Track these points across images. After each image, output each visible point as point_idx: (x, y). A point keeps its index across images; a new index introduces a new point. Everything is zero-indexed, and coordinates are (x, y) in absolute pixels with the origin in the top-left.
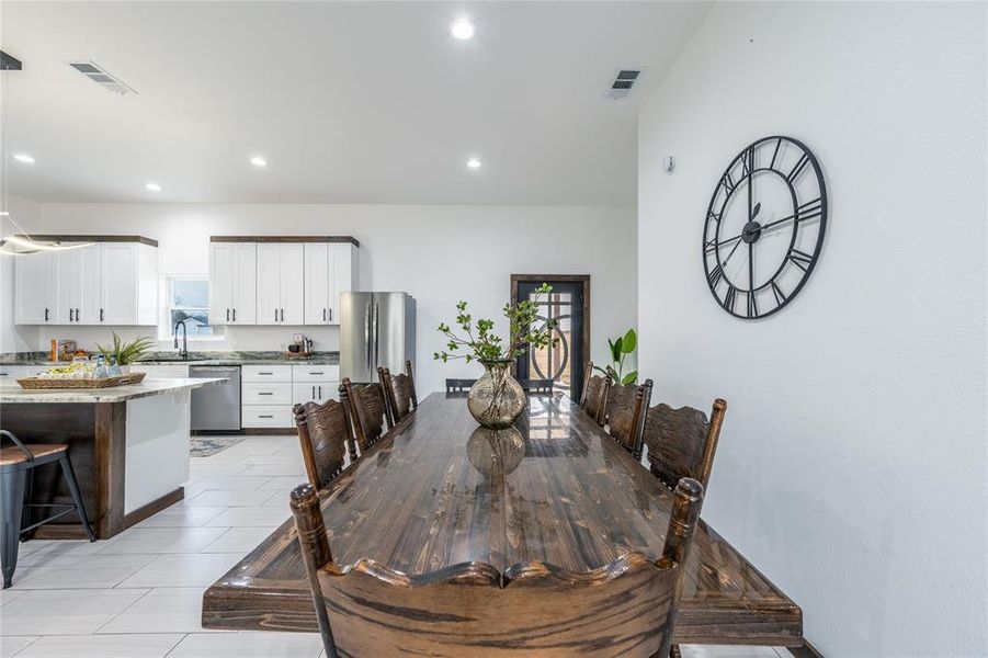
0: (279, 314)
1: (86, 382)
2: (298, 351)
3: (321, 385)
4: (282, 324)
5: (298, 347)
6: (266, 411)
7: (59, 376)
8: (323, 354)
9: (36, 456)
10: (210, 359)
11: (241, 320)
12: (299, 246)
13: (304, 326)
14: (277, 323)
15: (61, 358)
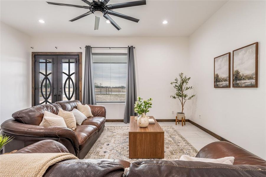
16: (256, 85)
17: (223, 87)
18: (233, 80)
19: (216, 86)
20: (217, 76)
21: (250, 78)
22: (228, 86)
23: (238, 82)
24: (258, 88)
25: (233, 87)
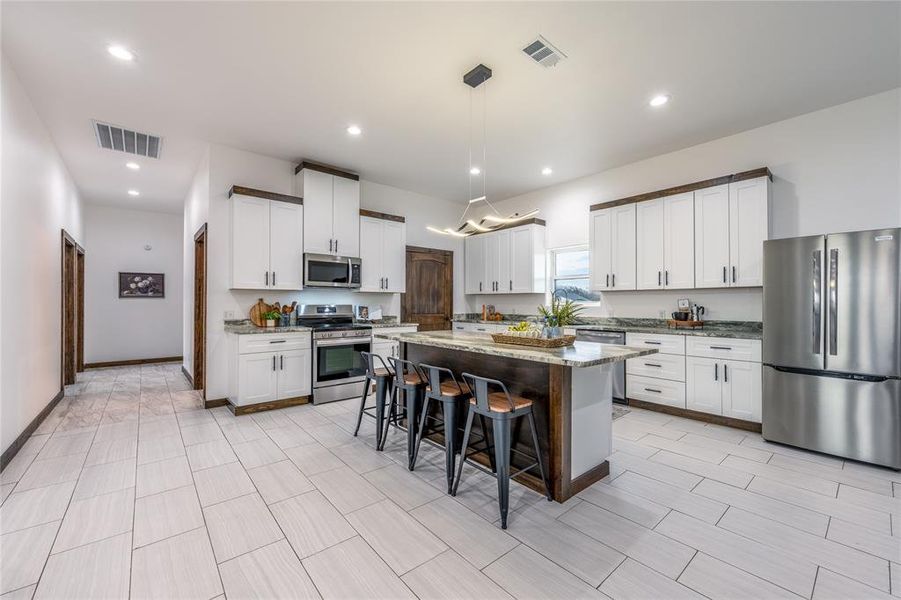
0: (664, 277)
1: (539, 341)
2: (686, 319)
3: (726, 362)
4: (667, 288)
5: (687, 314)
6: (655, 384)
7: (517, 334)
8: (716, 324)
9: (516, 408)
10: (588, 324)
11: (621, 285)
12: (687, 196)
13: (695, 289)
14: (662, 287)
15: (488, 319)
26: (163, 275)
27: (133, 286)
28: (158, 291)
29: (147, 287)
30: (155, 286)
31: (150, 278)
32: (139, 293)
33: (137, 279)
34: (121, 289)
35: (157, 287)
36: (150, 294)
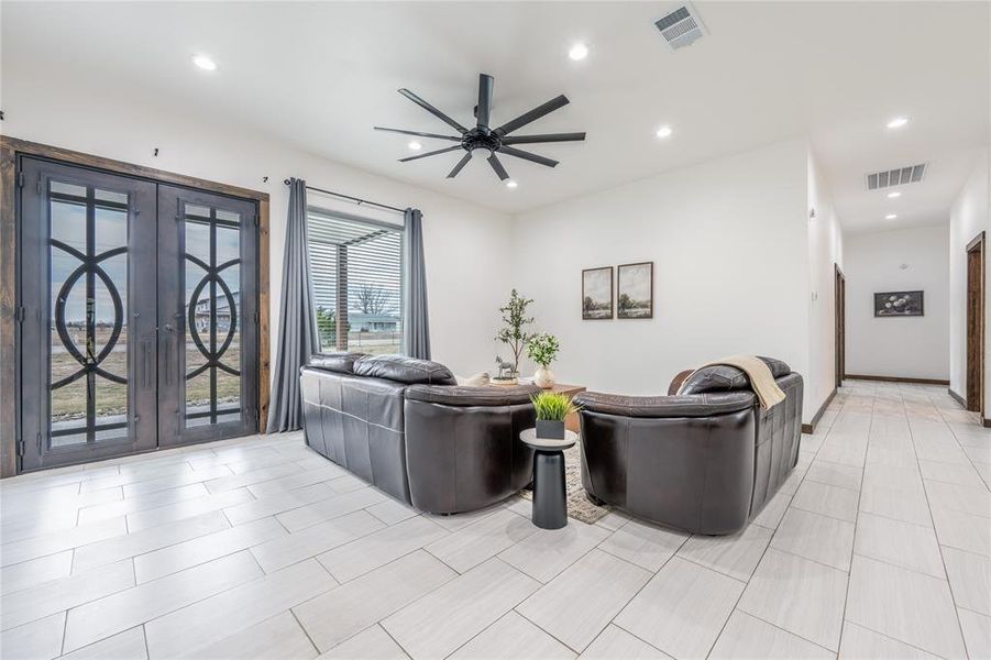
16: (650, 316)
17: (601, 318)
18: (619, 308)
19: (586, 317)
20: (589, 300)
21: (644, 306)
22: (611, 317)
23: (626, 311)
24: (653, 320)
25: (619, 317)
26: (922, 292)
27: (888, 305)
28: (916, 309)
29: (904, 306)
30: (913, 304)
31: (907, 297)
32: (895, 312)
33: (892, 298)
34: (877, 309)
35: (916, 305)
36: (907, 312)
